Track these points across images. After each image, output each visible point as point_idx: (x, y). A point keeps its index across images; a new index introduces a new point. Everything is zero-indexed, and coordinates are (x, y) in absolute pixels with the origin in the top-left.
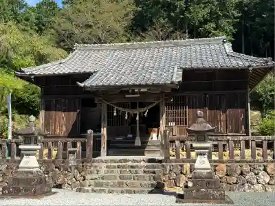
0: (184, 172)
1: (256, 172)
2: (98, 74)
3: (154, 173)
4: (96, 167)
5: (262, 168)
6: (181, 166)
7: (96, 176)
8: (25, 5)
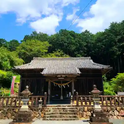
0: (85, 111)
1: (113, 110)
2: (46, 69)
3: (73, 111)
4: (48, 109)
5: (115, 109)
6: (84, 108)
7: (50, 113)
8: (5, 41)
